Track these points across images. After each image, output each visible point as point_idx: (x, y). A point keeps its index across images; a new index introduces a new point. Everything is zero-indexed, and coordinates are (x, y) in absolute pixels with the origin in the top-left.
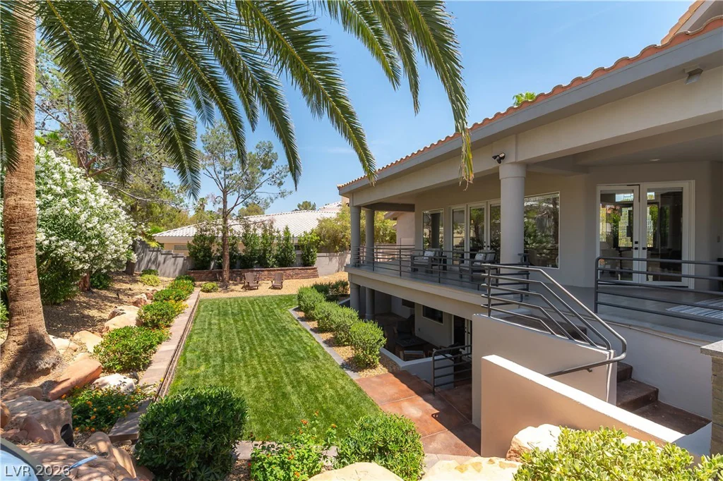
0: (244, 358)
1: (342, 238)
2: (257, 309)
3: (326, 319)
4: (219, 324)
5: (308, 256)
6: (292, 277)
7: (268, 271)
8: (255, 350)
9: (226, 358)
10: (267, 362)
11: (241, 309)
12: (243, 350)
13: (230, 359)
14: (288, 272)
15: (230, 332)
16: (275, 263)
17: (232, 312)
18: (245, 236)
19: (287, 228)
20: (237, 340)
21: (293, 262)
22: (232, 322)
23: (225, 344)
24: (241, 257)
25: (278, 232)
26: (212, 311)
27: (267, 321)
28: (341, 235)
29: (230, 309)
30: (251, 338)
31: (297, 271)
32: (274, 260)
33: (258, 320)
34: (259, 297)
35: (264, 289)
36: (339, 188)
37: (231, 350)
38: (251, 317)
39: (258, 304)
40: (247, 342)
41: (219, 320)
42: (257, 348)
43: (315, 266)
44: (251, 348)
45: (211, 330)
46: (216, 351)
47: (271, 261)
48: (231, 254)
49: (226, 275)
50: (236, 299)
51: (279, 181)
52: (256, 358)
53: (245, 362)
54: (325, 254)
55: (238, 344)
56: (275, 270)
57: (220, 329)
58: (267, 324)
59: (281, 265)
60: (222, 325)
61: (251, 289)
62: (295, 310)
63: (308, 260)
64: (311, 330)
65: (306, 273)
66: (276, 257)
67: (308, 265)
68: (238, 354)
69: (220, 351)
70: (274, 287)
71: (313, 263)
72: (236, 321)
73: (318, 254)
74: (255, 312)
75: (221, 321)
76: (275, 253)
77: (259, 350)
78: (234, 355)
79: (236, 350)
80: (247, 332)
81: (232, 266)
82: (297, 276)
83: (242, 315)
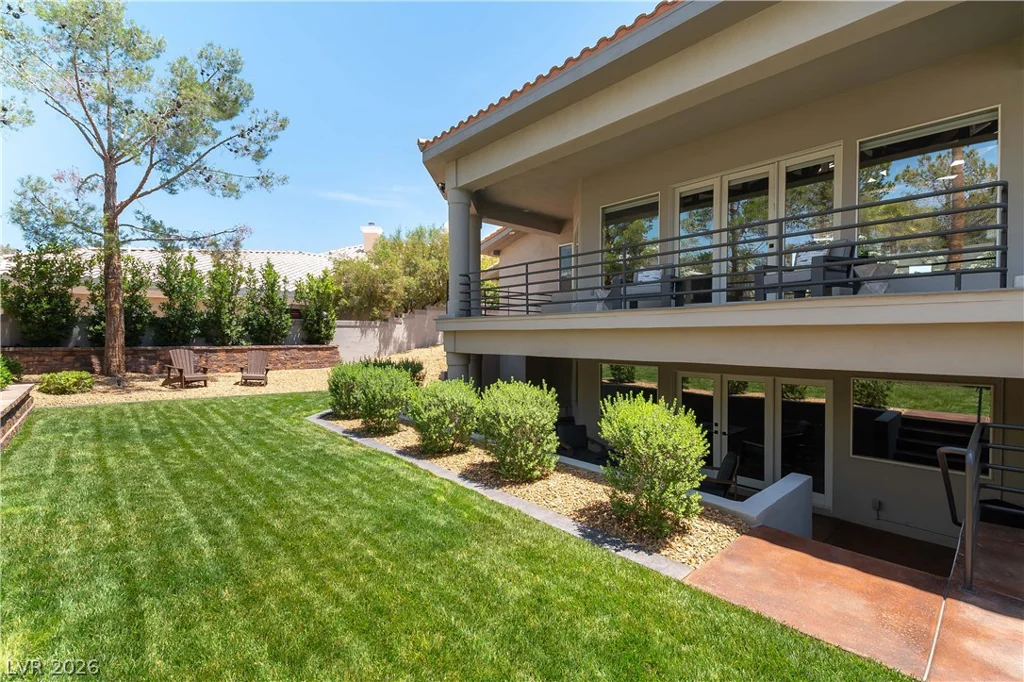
0: (229, 566)
1: (387, 293)
2: (220, 421)
3: (448, 420)
4: (101, 460)
5: (318, 323)
6: (284, 365)
7: (227, 351)
8: (261, 523)
9: (143, 574)
10: (336, 566)
11: (170, 424)
12: (213, 531)
13: (167, 576)
14: (274, 354)
15: (143, 479)
16: (242, 337)
17: (143, 432)
18: (166, 272)
19: (270, 266)
20: (178, 501)
21: (284, 336)
22: (146, 451)
23: (132, 520)
24: (155, 322)
25: (251, 272)
26: (74, 431)
27: (262, 443)
28: (382, 287)
29: (136, 425)
30: (228, 488)
31: (296, 353)
32: (240, 329)
33: (231, 443)
34: (215, 398)
35: (224, 385)
36: (423, 147)
37: (160, 539)
38: (208, 440)
39: (216, 411)
40: (220, 502)
41: (98, 450)
42: (269, 516)
43: (332, 344)
44: (242, 520)
45: (70, 476)
46: (88, 549)
47: (234, 330)
48: (128, 313)
49: (117, 358)
50: (147, 406)
51: (257, 148)
52: (282, 557)
53: (242, 581)
54: (353, 322)
55: (184, 513)
56: (242, 351)
57: (105, 471)
58: (264, 449)
59: (257, 340)
60: (111, 462)
61: (188, 384)
62: (324, 417)
63: (320, 332)
64: (399, 452)
65: (315, 357)
66: (246, 323)
67: (319, 341)
68: (196, 552)
69: (112, 549)
70: (246, 382)
71: (328, 338)
72: (160, 451)
73: (338, 322)
74: (217, 427)
75: (108, 452)
76: (243, 314)
77: (277, 524)
78: (181, 555)
79: (182, 533)
80: (208, 473)
81: (132, 339)
82: (295, 363)
83: (177, 435)
